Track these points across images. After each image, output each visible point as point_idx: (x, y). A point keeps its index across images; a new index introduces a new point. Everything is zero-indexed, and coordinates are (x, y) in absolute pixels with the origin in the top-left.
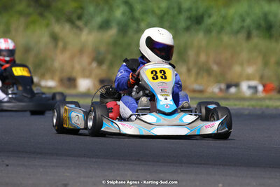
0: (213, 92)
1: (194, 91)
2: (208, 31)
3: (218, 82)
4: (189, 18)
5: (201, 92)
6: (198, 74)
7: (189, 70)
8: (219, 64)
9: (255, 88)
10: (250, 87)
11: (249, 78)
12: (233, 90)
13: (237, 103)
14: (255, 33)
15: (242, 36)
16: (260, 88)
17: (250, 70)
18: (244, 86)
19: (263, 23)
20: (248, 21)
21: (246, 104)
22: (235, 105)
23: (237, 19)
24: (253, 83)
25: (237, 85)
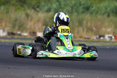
0: (93, 39)
1: (86, 38)
2: (92, 13)
3: (96, 35)
4: (84, 8)
5: (89, 39)
6: (87, 31)
7: (83, 30)
8: (96, 27)
9: (111, 37)
10: (109, 37)
11: (108, 33)
12: (102, 38)
13: (104, 44)
14: (111, 14)
15: (106, 16)
16: (113, 37)
17: (109, 30)
18: (107, 37)
19: (114, 10)
20: (108, 9)
21: (108, 44)
22: (103, 44)
23: (104, 8)
24: (110, 35)
25: (103, 36)
